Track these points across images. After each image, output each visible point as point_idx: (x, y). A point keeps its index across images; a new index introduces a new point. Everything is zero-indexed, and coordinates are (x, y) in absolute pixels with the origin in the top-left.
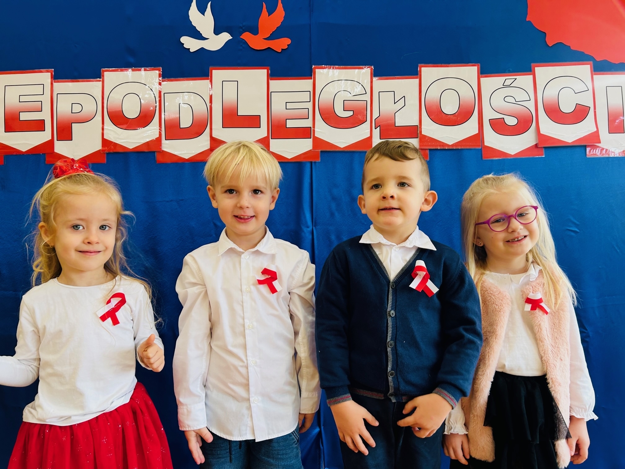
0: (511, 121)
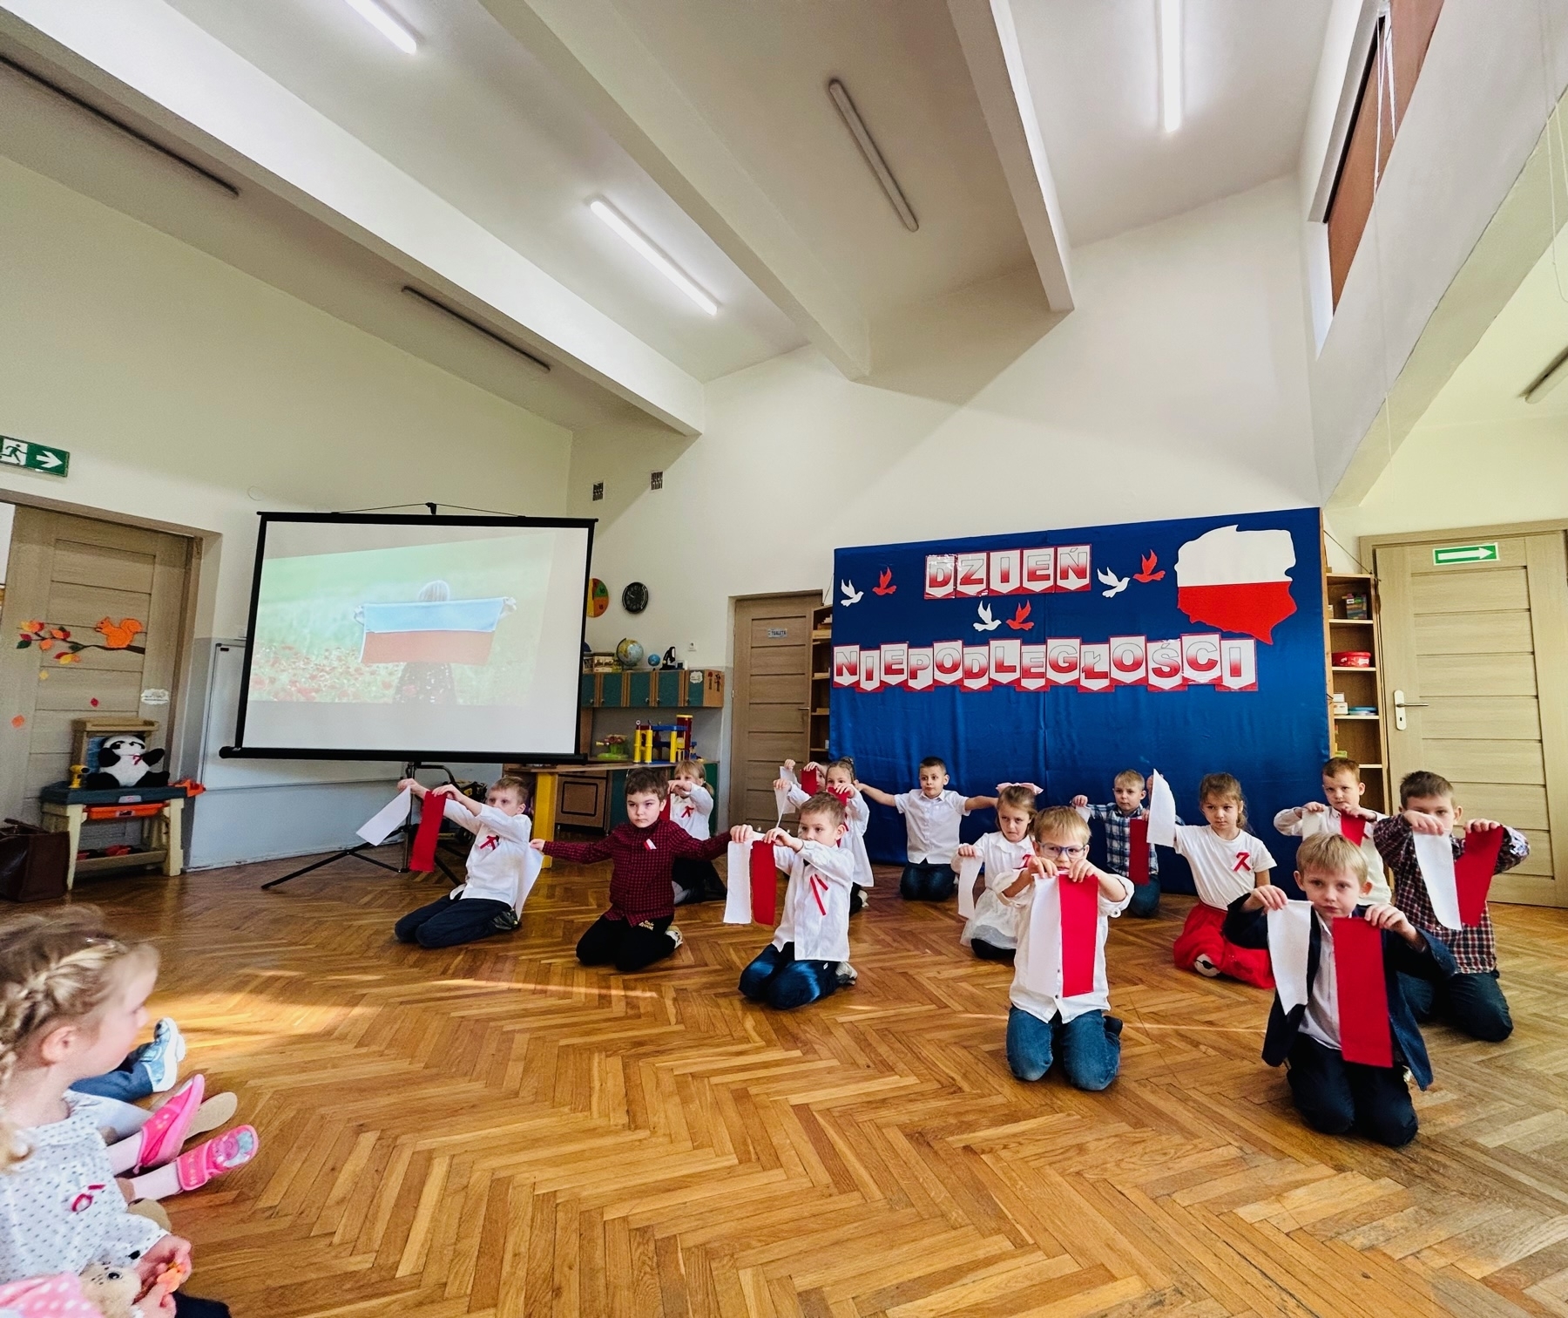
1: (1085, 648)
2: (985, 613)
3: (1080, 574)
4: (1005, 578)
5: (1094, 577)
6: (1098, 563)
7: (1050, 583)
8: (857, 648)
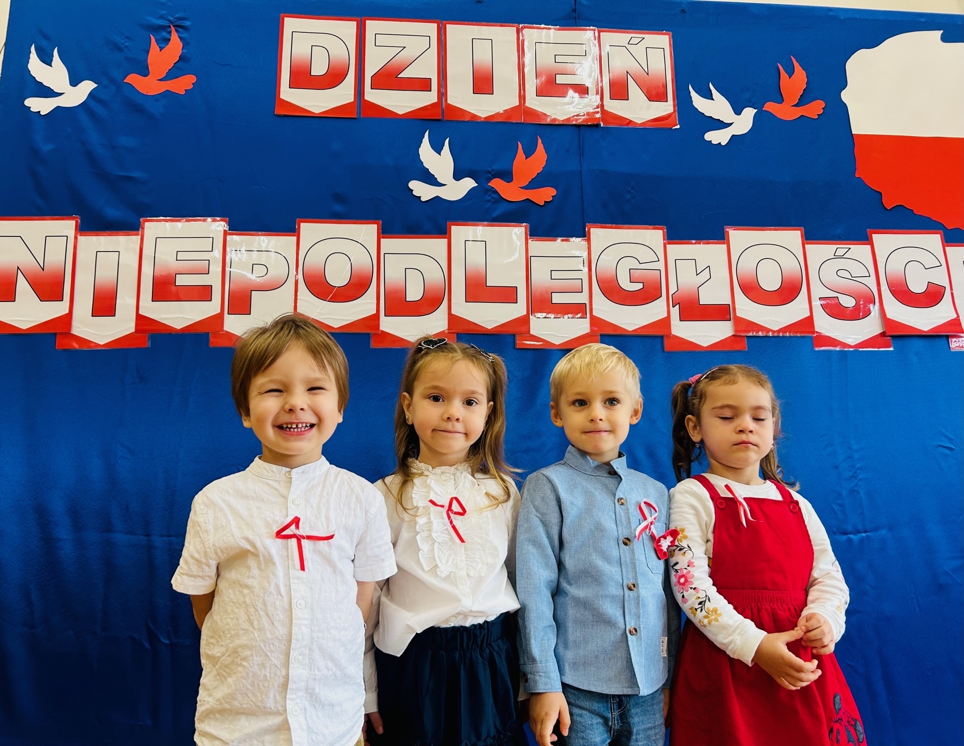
0: (848, 302)
1: (677, 250)
2: (437, 161)
3: (653, 92)
4: (483, 84)
5: (684, 100)
6: (689, 72)
7: (590, 105)
8: (68, 226)
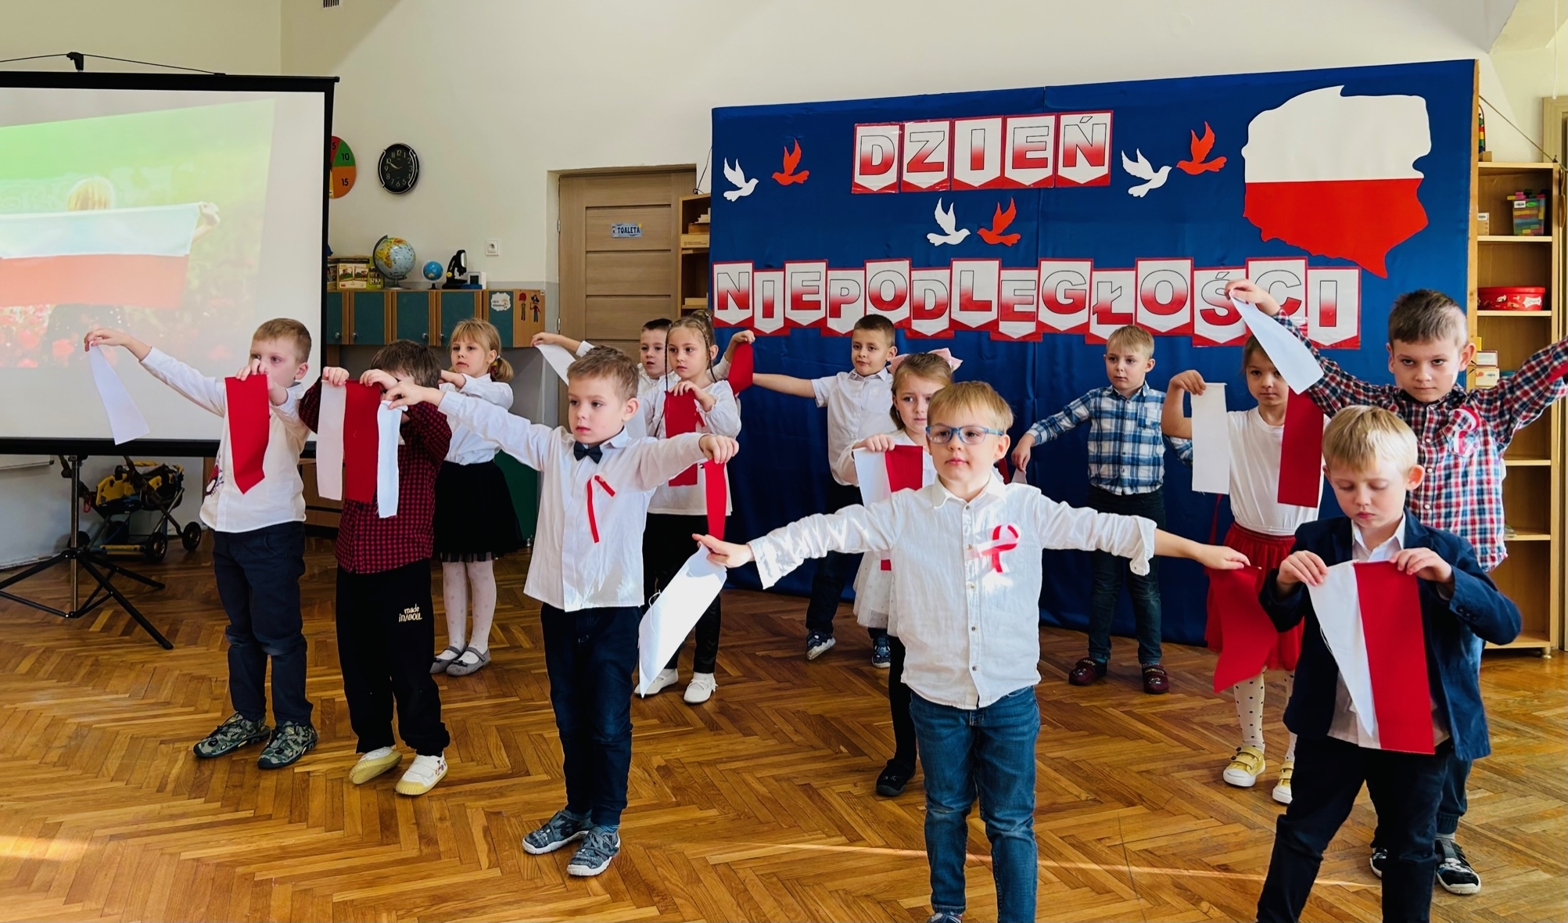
0: (1221, 313)
1: (1099, 275)
2: (946, 219)
3: (1094, 158)
4: (977, 162)
5: (1116, 163)
6: (1123, 141)
7: (1047, 172)
8: (749, 266)
